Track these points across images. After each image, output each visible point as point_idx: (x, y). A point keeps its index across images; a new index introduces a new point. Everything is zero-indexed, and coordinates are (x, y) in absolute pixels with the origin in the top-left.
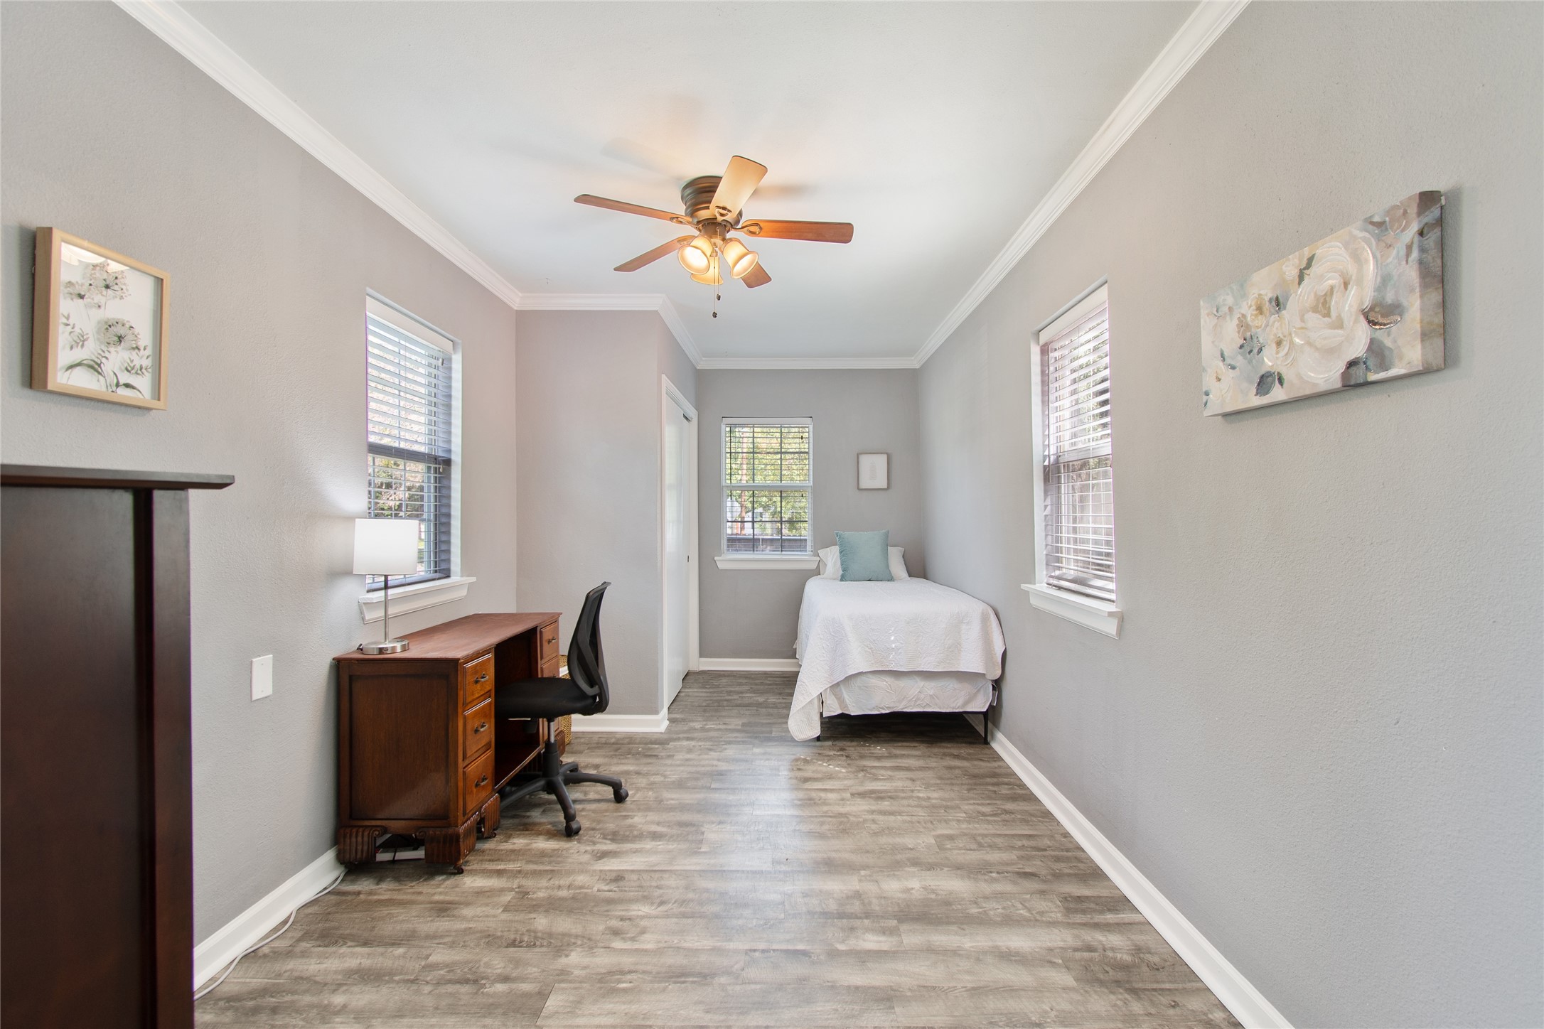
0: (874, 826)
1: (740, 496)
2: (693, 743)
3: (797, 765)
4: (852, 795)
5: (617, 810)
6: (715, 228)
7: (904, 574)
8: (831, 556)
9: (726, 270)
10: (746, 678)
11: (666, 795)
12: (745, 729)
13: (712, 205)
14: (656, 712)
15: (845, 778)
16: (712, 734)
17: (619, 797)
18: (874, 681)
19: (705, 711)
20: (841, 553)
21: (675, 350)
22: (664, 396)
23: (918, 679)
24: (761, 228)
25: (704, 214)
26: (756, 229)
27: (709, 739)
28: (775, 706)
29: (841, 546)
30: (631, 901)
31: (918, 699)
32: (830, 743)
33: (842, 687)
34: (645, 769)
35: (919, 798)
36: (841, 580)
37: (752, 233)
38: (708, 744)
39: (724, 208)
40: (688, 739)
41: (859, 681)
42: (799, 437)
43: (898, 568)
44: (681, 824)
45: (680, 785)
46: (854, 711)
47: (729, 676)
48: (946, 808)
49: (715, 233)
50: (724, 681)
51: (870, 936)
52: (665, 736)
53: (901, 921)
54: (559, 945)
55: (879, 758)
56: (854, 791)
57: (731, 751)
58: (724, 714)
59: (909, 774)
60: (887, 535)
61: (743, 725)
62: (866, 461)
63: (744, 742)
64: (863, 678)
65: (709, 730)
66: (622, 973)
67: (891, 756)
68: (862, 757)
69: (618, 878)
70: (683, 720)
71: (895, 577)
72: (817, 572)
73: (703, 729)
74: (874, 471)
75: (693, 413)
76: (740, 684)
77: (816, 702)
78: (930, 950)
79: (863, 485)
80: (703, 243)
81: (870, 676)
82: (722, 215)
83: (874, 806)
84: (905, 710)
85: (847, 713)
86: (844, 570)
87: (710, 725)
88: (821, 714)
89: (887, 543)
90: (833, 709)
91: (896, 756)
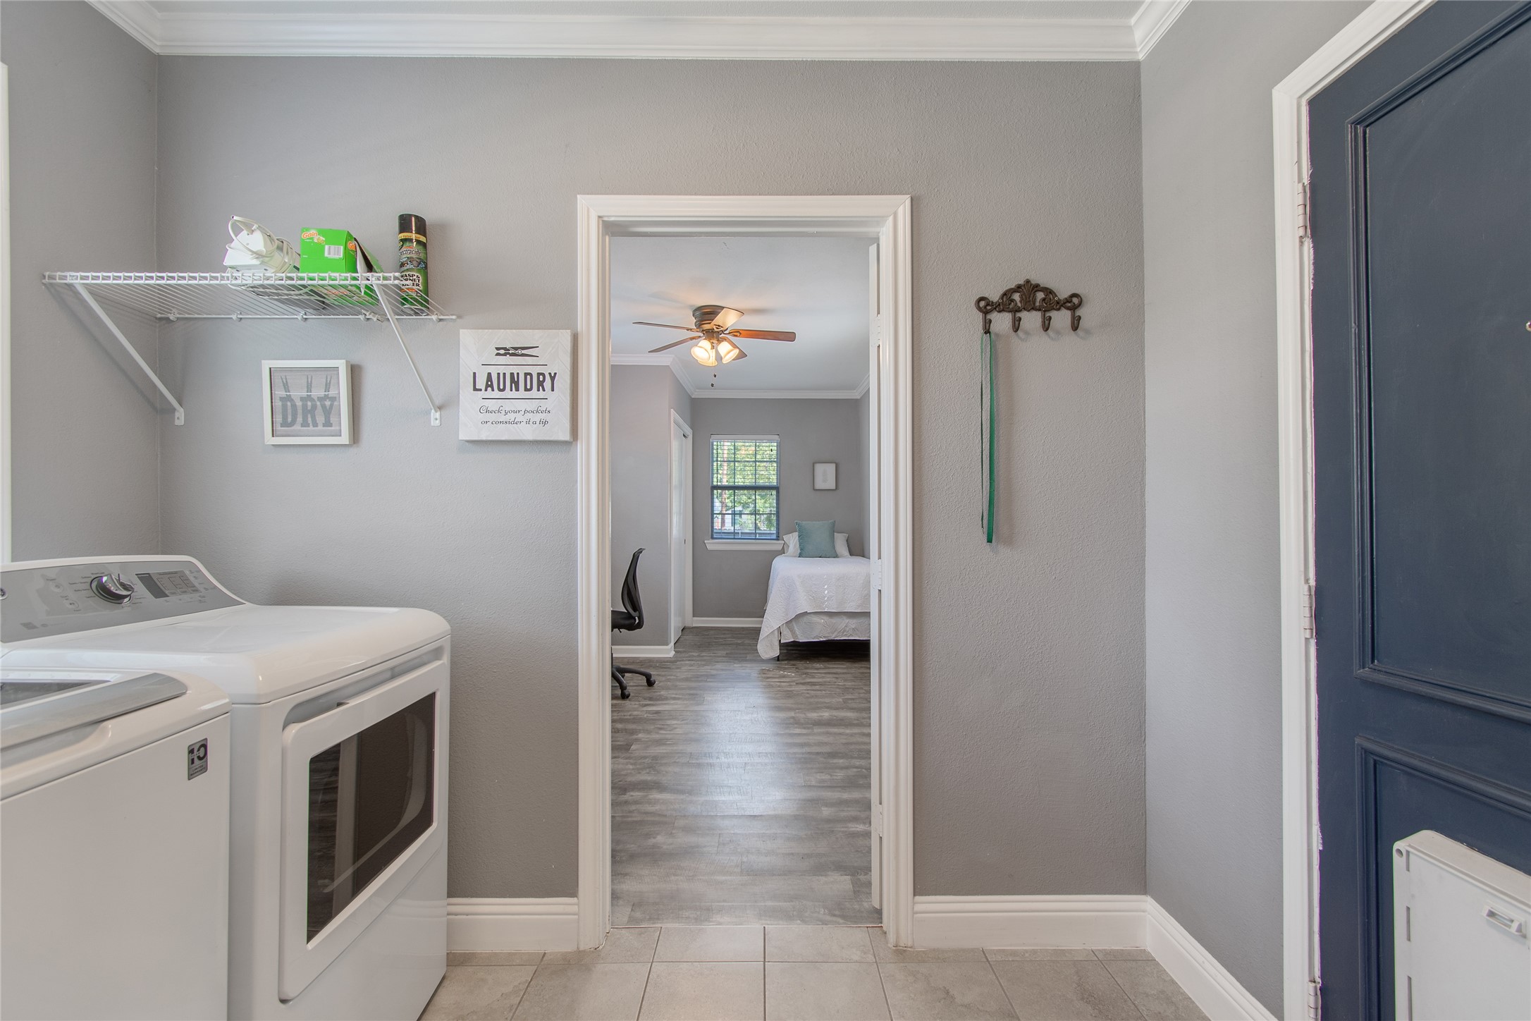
0: (807, 695)
1: (721, 495)
2: (693, 662)
3: (763, 672)
4: (797, 684)
5: (649, 689)
6: (714, 335)
7: (846, 553)
8: (792, 540)
9: (719, 358)
10: (728, 630)
11: (678, 683)
12: (727, 655)
13: (714, 322)
14: (667, 644)
15: (793, 677)
16: (705, 658)
17: (650, 683)
18: (815, 619)
19: (699, 647)
20: (799, 537)
21: (680, 388)
22: (672, 422)
23: (844, 618)
24: (740, 333)
25: (706, 327)
26: (738, 334)
27: (704, 660)
28: (750, 645)
29: (800, 532)
30: (666, 719)
31: (845, 631)
32: (786, 662)
33: (794, 623)
34: (663, 673)
35: (839, 685)
36: (799, 557)
37: (736, 336)
38: (703, 663)
39: (719, 326)
40: (689, 660)
41: (805, 619)
42: (769, 449)
43: (841, 547)
44: (690, 694)
45: (687, 680)
46: (802, 639)
47: (715, 630)
48: (853, 689)
49: (713, 337)
50: (712, 632)
51: (797, 730)
52: (673, 659)
53: (814, 725)
54: (633, 732)
55: (817, 669)
56: (797, 682)
57: (719, 666)
58: (713, 648)
59: (835, 676)
60: (834, 524)
61: (727, 654)
62: (820, 468)
63: (727, 662)
64: (808, 617)
65: (703, 656)
66: (667, 739)
67: (825, 668)
68: (806, 668)
69: (657, 712)
70: (684, 652)
71: (839, 555)
72: (782, 552)
73: (699, 656)
74: (825, 476)
75: (689, 432)
76: (724, 634)
77: (776, 632)
78: (828, 733)
79: (817, 487)
80: (705, 343)
81: (812, 615)
82: (717, 328)
83: (809, 687)
84: (836, 639)
85: (797, 640)
86: (801, 549)
87: (704, 654)
88: (780, 641)
89: (833, 530)
90: (788, 638)
91: (829, 668)
